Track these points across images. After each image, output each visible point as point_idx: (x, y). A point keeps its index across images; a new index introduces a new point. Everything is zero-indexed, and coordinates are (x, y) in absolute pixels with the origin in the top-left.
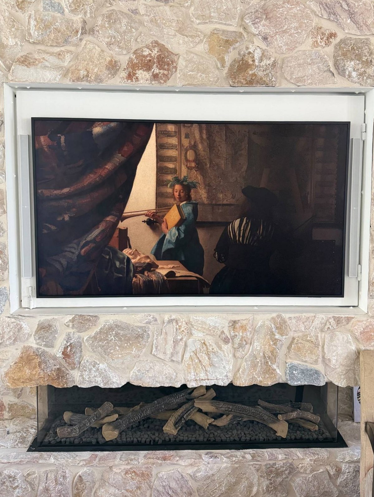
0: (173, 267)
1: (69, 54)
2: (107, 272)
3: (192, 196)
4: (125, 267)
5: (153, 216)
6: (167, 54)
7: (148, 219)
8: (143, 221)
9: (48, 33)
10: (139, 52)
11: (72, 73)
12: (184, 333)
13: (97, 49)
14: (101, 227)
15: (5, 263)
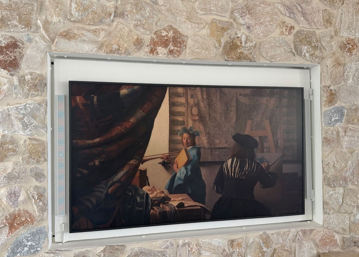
0: (183, 199)
1: (103, 31)
2: (130, 206)
3: (197, 142)
4: (145, 201)
5: (166, 158)
6: (179, 36)
7: (163, 161)
8: (159, 163)
9: (87, 14)
10: (158, 33)
11: (107, 47)
12: (195, 254)
13: (126, 29)
14: (125, 170)
15: (45, 204)
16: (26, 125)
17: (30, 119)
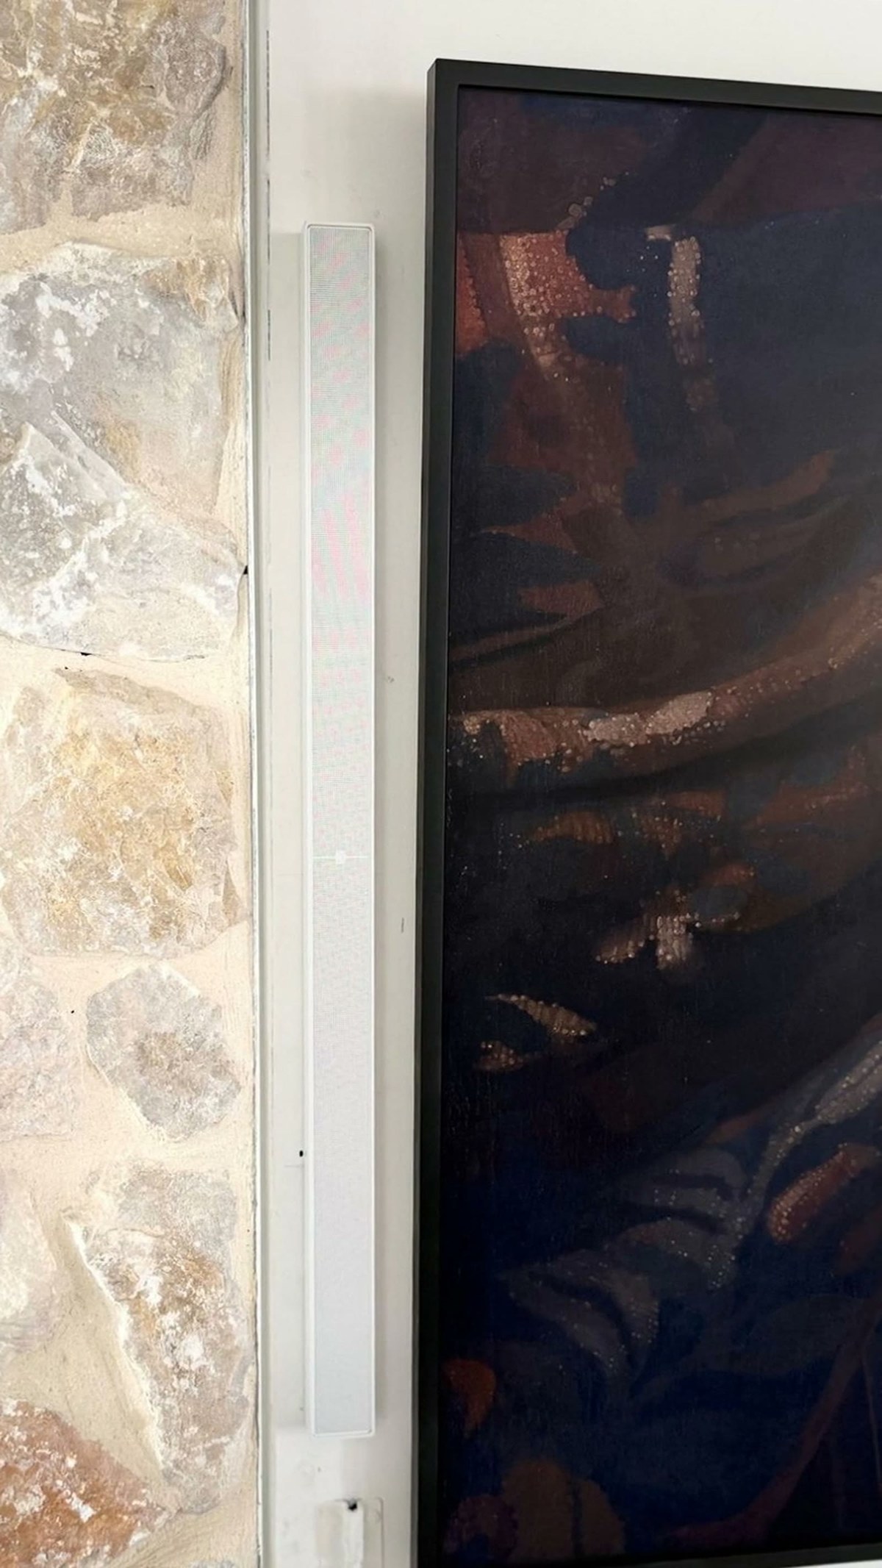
15: (228, 1355)
16: (35, 526)
17: (77, 466)
